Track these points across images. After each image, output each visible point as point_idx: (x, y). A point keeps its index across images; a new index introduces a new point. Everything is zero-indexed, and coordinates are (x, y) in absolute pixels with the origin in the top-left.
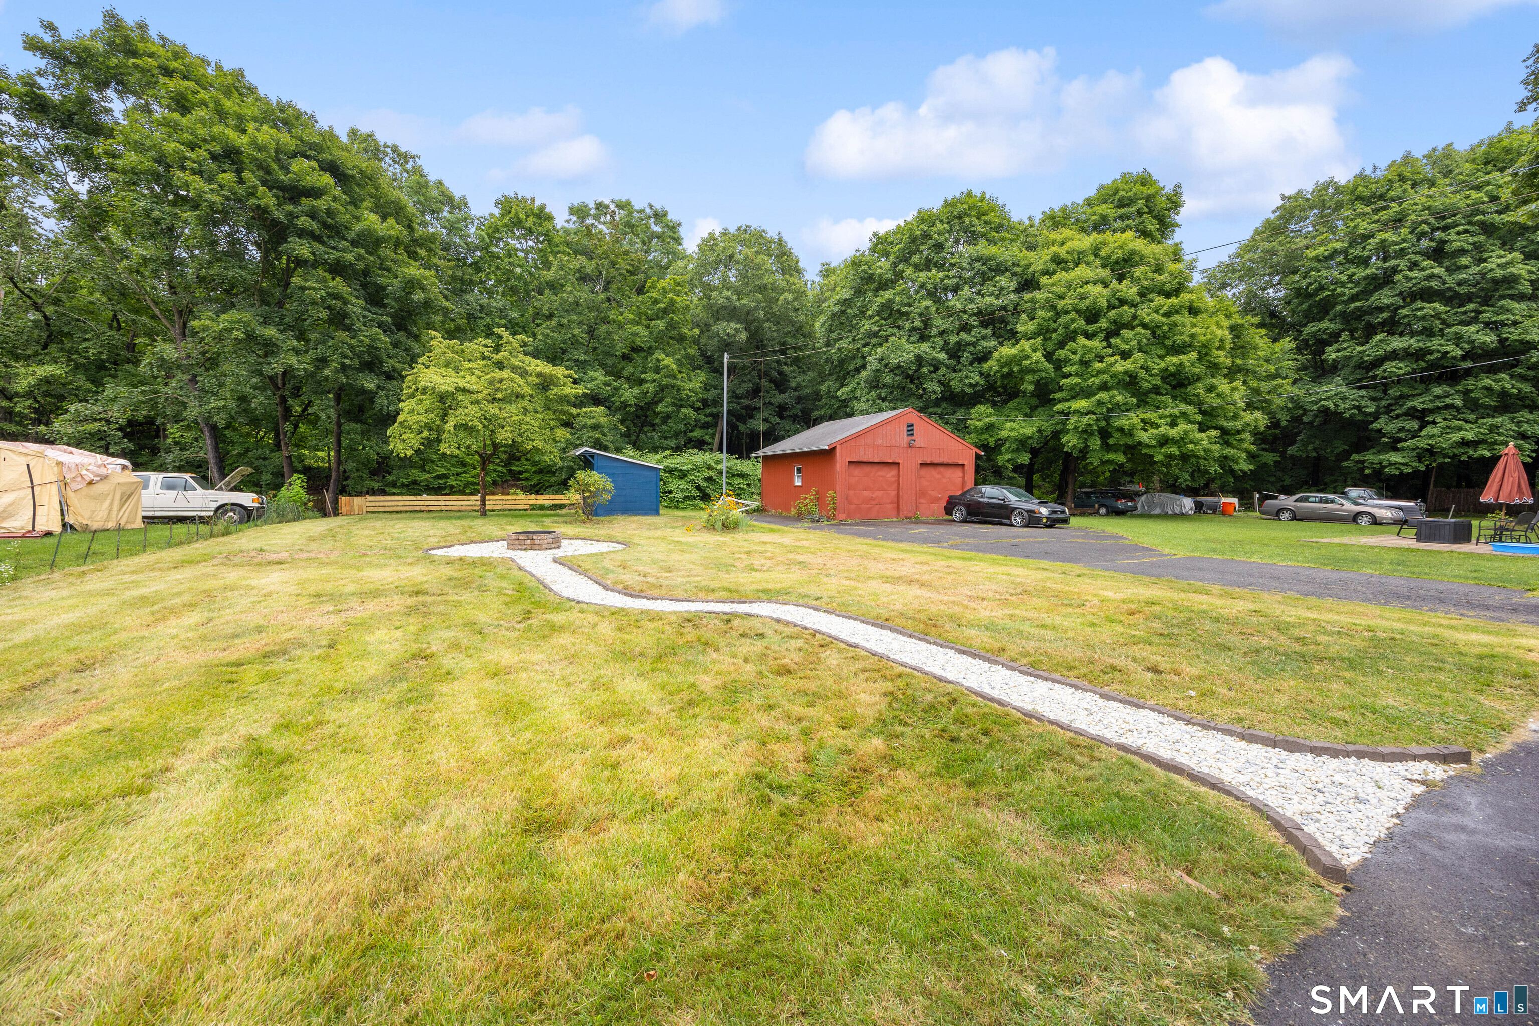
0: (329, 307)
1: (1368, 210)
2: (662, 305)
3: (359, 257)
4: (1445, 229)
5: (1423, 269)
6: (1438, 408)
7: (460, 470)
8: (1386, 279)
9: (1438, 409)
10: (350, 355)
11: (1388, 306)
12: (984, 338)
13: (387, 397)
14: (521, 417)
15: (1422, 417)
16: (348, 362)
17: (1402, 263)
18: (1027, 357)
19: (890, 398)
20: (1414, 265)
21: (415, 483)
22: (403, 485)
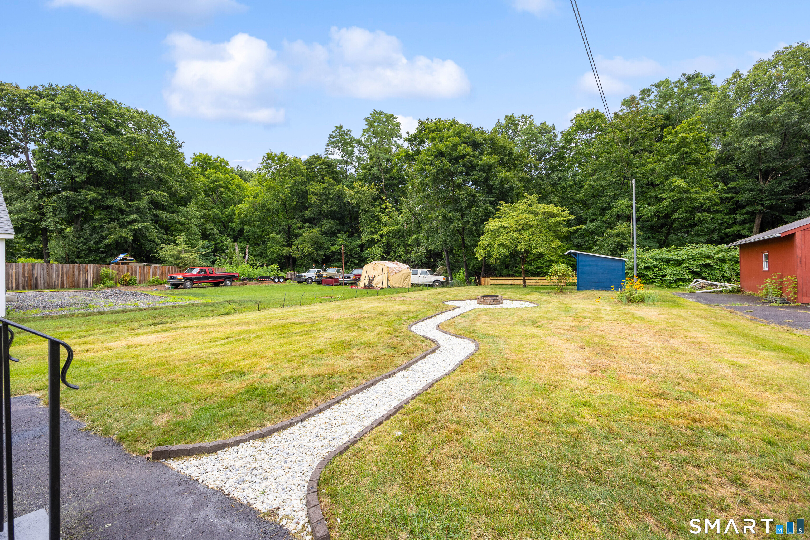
2: (674, 144)
14: (531, 237)
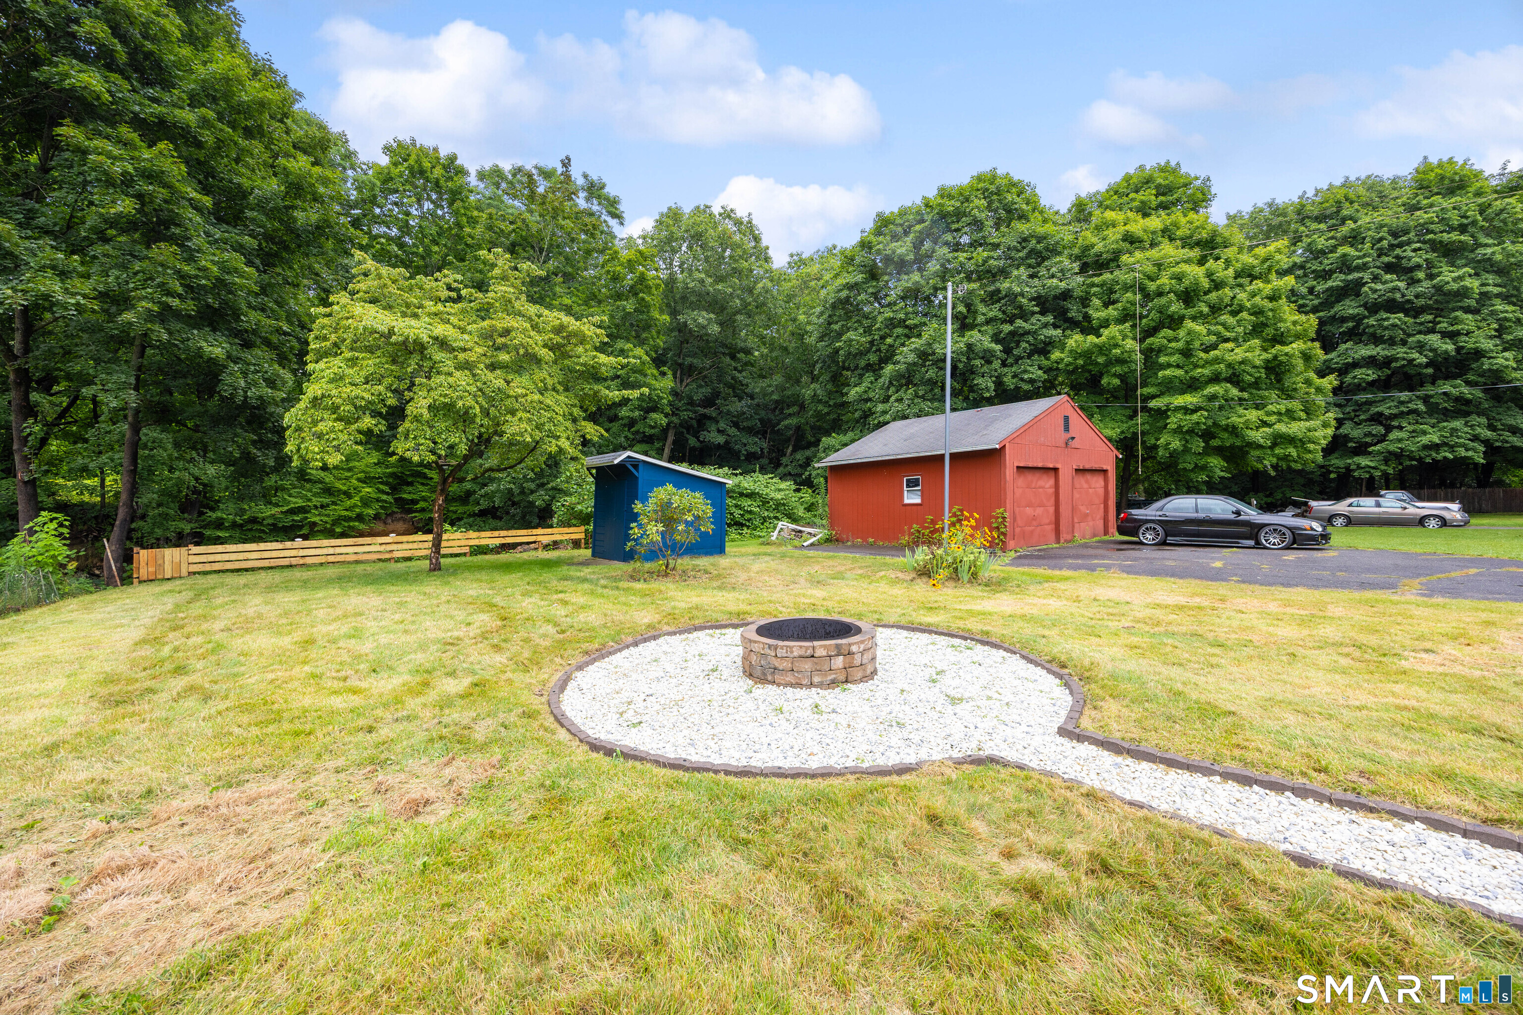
0: (140, 196)
1: (1323, 226)
3: (205, 122)
4: (1400, 245)
5: (1385, 282)
6: (1402, 413)
7: (326, 501)
8: (1352, 290)
9: (1402, 415)
10: (180, 290)
11: (1352, 318)
12: (1045, 325)
13: (245, 374)
14: (538, 396)
15: (1386, 422)
16: (175, 302)
17: (1367, 277)
18: (1116, 346)
19: (929, 396)
20: (1376, 278)
21: (254, 520)
22: (234, 525)
